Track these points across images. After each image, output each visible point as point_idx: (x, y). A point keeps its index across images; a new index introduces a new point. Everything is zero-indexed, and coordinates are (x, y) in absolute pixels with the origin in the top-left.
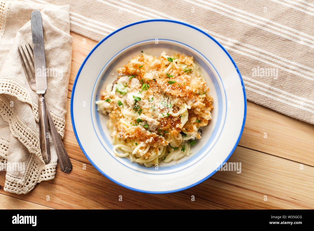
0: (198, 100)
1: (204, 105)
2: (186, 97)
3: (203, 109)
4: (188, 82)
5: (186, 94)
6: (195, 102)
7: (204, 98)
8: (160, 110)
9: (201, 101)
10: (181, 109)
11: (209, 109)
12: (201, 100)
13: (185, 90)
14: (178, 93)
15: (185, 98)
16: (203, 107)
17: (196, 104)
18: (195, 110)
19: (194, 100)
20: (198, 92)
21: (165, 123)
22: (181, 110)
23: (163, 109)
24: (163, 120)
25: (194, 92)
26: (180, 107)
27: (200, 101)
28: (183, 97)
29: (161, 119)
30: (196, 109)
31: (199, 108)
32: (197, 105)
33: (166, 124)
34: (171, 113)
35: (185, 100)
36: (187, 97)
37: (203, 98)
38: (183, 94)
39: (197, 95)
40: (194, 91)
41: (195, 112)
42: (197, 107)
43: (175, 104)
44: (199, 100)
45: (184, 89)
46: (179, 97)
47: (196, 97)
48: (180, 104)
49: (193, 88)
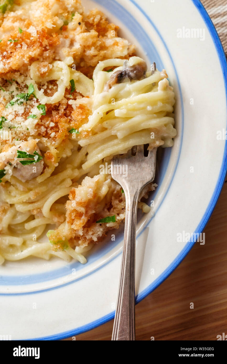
0: (74, 34)
1: (93, 33)
2: (46, 50)
3: (99, 43)
4: (26, 22)
5: (41, 45)
6: (72, 44)
7: (82, 23)
8: (22, 116)
9: (81, 32)
10: (60, 78)
11: (111, 33)
12: (79, 29)
13: (32, 38)
14: (23, 56)
15: (47, 54)
16: (95, 39)
17: (77, 46)
18: (86, 60)
19: (68, 42)
20: (60, 22)
21: (52, 125)
22: (60, 80)
23: (25, 111)
24: (42, 127)
25: (52, 28)
26: (54, 77)
27: (78, 33)
28: (41, 55)
29: (37, 127)
30: (85, 56)
31: (89, 47)
32: (80, 45)
33: (56, 126)
34: (44, 100)
35: (49, 57)
36: (48, 48)
37: (79, 24)
38: (35, 48)
39: (64, 28)
40: (49, 25)
41: (90, 62)
42: (85, 48)
43: (36, 80)
44: (76, 34)
45: (29, 39)
46: (32, 60)
47: (65, 33)
48: (44, 70)
49: (43, 23)
